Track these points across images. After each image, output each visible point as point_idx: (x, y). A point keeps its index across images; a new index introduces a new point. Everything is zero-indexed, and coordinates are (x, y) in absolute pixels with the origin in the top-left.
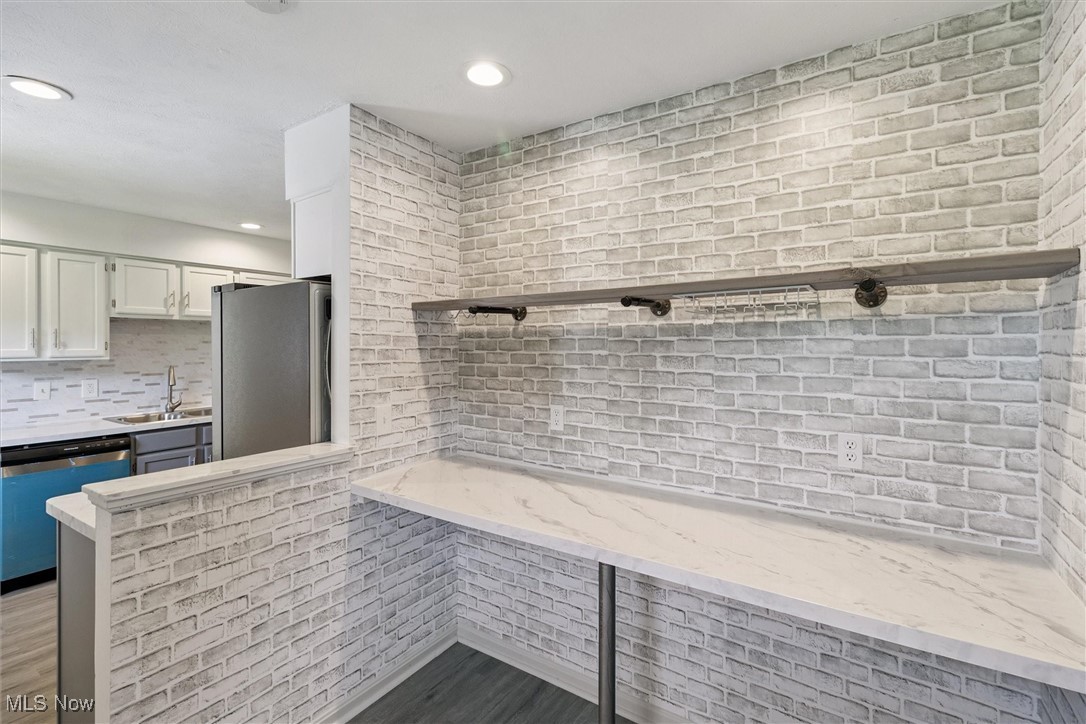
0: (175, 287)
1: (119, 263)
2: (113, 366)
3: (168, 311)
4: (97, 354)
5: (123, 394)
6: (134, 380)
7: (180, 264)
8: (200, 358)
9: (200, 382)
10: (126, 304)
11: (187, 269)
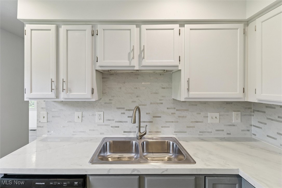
0: (136, 43)
1: (100, 27)
2: (111, 103)
3: (130, 63)
4: (86, 97)
5: (116, 122)
6: (122, 113)
7: (138, 23)
8: (160, 100)
9: (160, 117)
10: (104, 60)
11: (144, 27)
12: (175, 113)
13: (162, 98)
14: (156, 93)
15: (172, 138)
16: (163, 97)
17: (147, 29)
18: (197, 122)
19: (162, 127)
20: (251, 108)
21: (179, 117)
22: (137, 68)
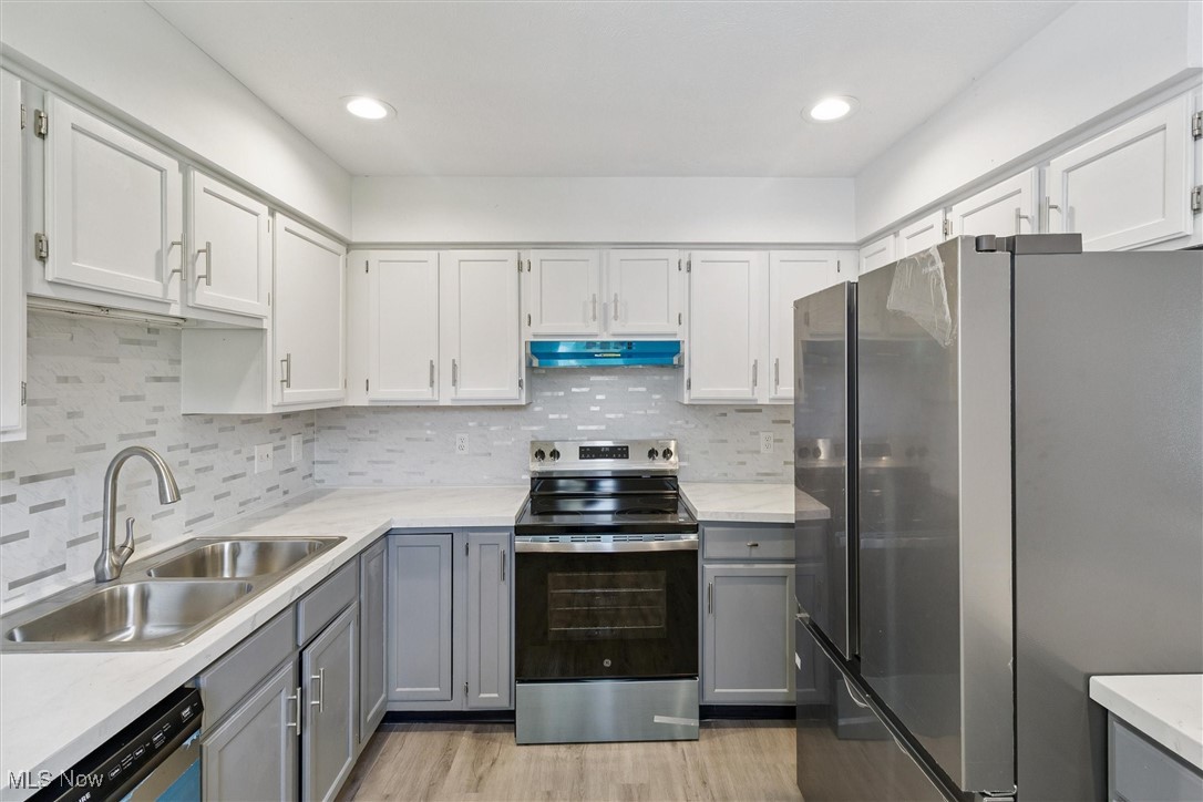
8: (149, 422)
12: (186, 463)
13: (155, 415)
14: (137, 398)
15: (192, 540)
16: (156, 409)
17: (206, 191)
18: (234, 477)
19: (154, 518)
20: (313, 425)
21: (198, 470)
22: (175, 310)
